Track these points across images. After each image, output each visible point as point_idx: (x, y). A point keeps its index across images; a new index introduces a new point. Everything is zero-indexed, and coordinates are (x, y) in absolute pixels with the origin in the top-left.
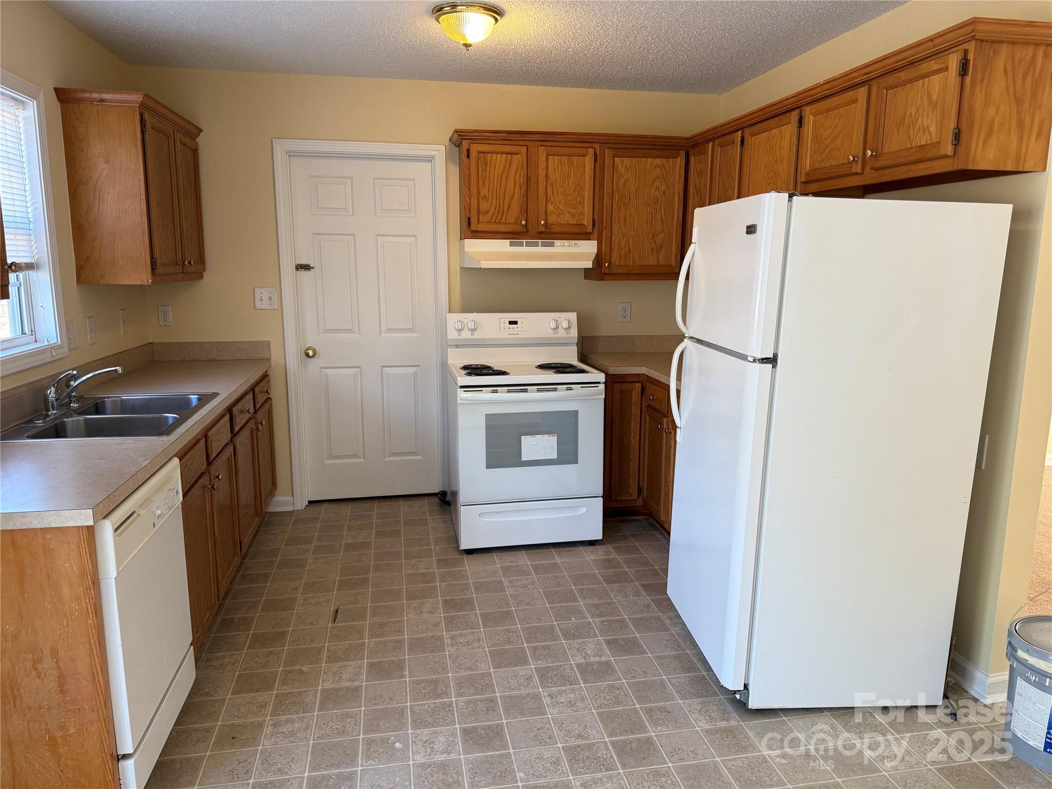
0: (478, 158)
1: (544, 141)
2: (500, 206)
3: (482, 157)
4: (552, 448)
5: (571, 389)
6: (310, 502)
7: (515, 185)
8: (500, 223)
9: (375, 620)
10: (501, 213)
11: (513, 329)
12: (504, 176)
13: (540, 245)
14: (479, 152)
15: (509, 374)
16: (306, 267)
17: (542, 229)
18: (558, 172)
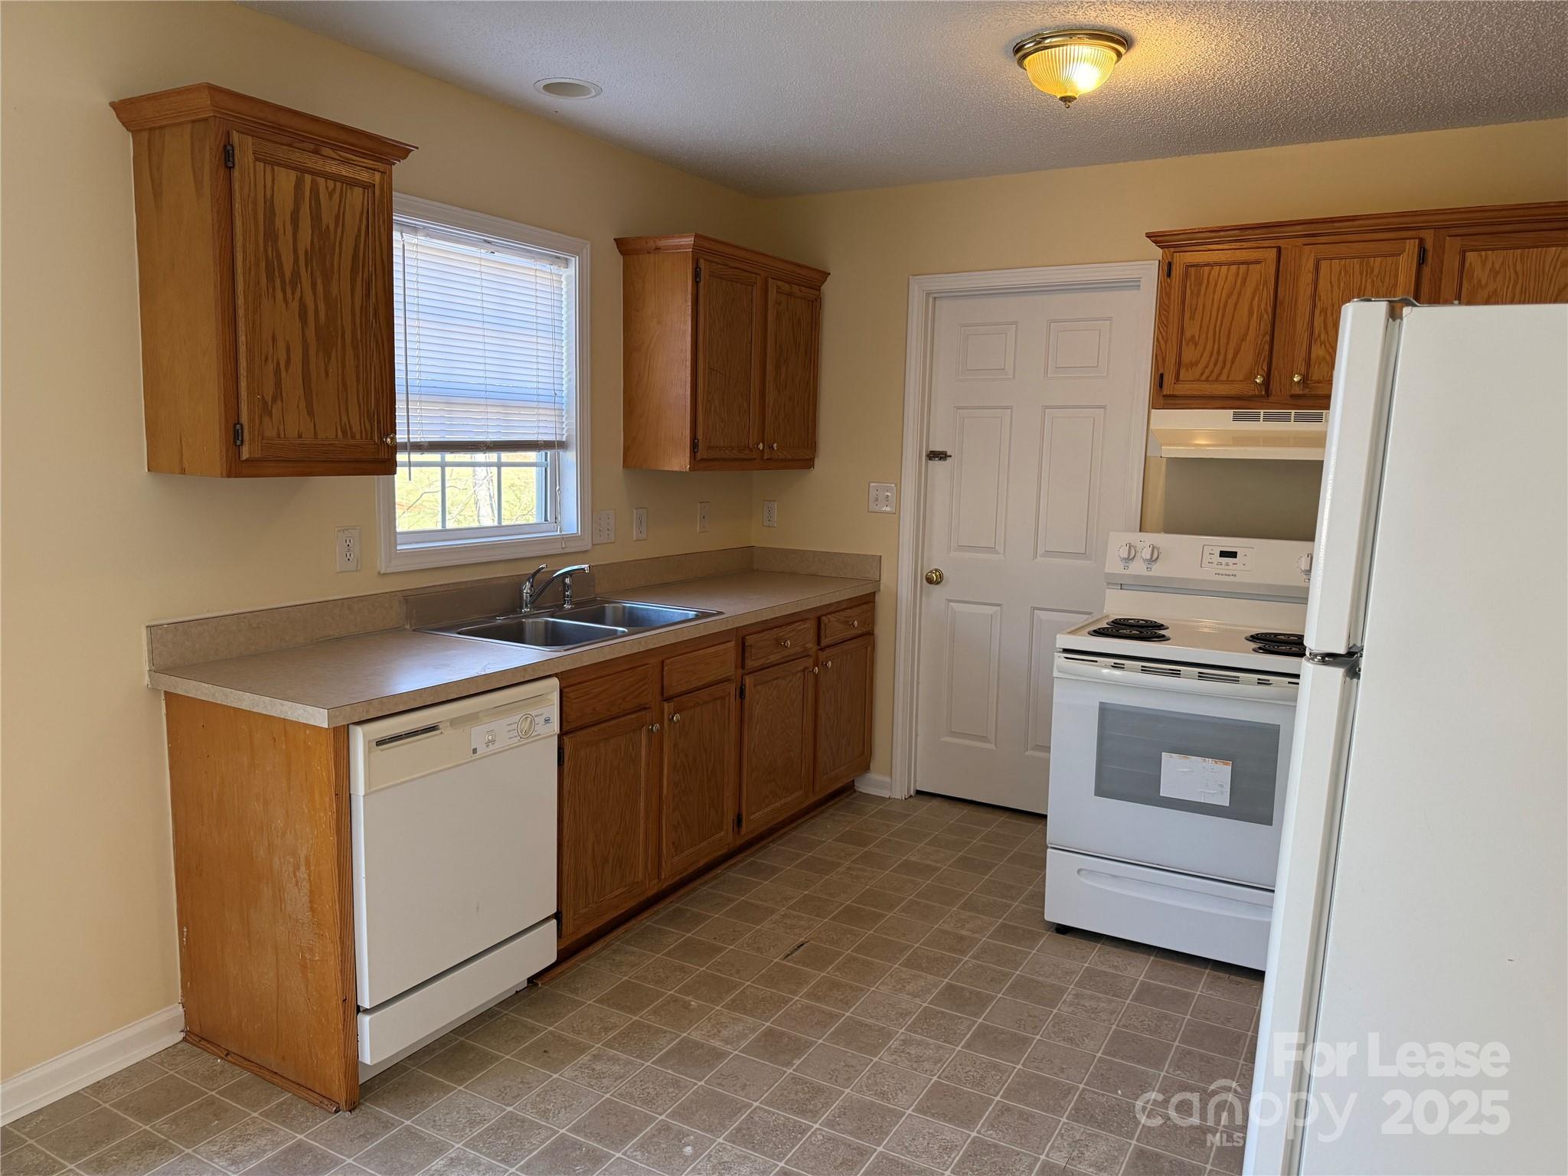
0: (1186, 275)
1: (1313, 235)
2: (1219, 353)
3: (1193, 273)
4: (1222, 786)
5: (1266, 683)
6: (919, 792)
7: (1251, 313)
8: (1217, 380)
9: (836, 976)
10: (1219, 365)
11: (1227, 564)
12: (1232, 301)
13: (1292, 418)
14: (1188, 267)
15: (1169, 639)
16: (941, 456)
17: (1297, 391)
18: (1339, 287)
